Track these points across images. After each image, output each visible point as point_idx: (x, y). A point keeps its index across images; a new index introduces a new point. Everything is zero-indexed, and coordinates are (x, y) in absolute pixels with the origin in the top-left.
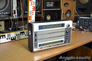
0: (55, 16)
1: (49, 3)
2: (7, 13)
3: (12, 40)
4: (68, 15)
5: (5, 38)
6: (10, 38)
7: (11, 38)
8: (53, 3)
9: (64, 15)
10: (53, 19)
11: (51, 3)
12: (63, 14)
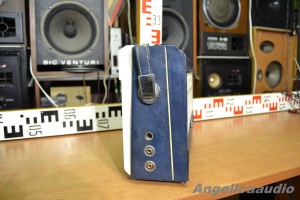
0: (234, 77)
1: (216, 39)
2: (93, 62)
3: (79, 128)
4: (274, 76)
5: (57, 120)
6: (75, 124)
7: (78, 122)
8: (226, 39)
9: (260, 76)
10: (230, 84)
11: (221, 39)
12: (259, 72)
